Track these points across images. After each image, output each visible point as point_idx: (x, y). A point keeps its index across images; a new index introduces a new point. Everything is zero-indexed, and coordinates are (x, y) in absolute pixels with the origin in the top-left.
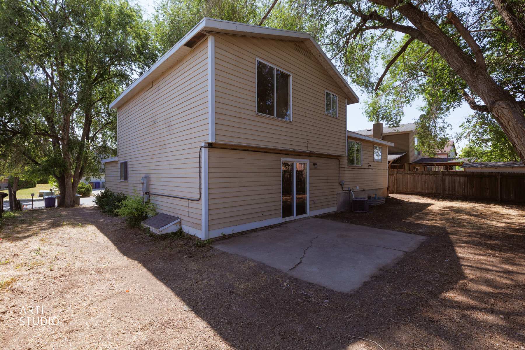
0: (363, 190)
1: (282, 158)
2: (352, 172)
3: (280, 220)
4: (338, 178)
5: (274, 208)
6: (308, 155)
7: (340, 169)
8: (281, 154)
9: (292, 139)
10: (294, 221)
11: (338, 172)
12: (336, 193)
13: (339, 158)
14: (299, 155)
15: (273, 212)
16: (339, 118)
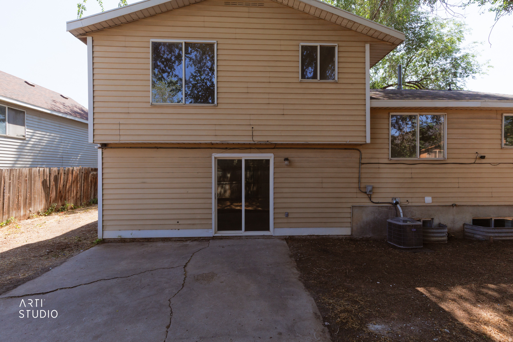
0: (450, 204)
1: (214, 154)
2: (409, 171)
3: (211, 232)
4: (356, 180)
5: (199, 217)
6: (273, 147)
7: (363, 166)
8: (211, 148)
9: (217, 128)
10: (240, 237)
11: (356, 170)
12: (350, 205)
13: (358, 147)
14: (250, 148)
15: (197, 222)
16: (341, 81)
